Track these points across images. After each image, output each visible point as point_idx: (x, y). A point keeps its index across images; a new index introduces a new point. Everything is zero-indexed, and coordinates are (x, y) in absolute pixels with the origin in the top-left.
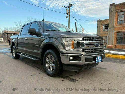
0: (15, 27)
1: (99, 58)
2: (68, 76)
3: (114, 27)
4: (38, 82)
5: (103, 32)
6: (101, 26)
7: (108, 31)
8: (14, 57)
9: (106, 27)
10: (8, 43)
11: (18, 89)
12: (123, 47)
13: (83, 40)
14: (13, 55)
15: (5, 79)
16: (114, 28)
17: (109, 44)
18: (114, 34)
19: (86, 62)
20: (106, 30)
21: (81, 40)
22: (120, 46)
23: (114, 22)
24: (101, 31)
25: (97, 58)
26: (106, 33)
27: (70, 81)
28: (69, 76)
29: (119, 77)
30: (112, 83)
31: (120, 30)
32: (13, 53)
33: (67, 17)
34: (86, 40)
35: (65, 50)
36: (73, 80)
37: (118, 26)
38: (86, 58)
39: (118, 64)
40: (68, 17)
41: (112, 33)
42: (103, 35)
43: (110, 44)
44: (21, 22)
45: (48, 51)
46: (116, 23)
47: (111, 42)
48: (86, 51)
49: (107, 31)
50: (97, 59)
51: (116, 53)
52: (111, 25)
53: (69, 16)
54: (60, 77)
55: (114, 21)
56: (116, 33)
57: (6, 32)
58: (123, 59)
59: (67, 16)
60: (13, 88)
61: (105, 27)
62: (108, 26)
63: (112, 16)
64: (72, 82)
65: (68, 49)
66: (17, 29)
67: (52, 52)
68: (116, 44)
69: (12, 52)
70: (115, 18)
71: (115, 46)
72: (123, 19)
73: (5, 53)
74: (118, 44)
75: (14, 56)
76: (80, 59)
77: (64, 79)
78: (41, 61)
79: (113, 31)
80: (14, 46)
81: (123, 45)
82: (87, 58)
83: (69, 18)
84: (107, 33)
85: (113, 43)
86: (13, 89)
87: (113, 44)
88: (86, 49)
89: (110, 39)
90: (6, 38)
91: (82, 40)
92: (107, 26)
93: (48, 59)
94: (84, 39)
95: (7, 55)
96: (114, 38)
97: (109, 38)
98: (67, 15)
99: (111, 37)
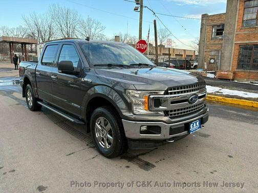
0: (23, 27)
1: (196, 124)
2: (137, 156)
3: (236, 33)
4: (83, 172)
5: (212, 42)
6: (209, 28)
7: (222, 39)
8: (30, 107)
9: (219, 32)
10: (12, 63)
11: (47, 187)
12: (249, 76)
13: (166, 93)
14: (28, 102)
15: (20, 163)
16: (235, 35)
17: (222, 69)
18: (233, 48)
19: (170, 134)
20: (220, 37)
21: (162, 95)
22: (243, 73)
23: (237, 22)
24: (208, 40)
25: (192, 125)
26: (218, 44)
27: (141, 168)
28: (140, 155)
29: (230, 157)
30: (216, 171)
31: (248, 40)
32: (29, 99)
33: (136, 9)
34: (171, 93)
35: (132, 114)
36: (147, 166)
37: (242, 33)
38: (171, 128)
39: (234, 122)
40: (139, 10)
41: (230, 46)
42: (211, 48)
43: (224, 68)
44: (37, 15)
45: (99, 110)
46: (239, 24)
47: (226, 64)
48: (171, 115)
49: (220, 39)
50: (191, 127)
51: (233, 95)
52: (228, 29)
53: (142, 6)
54: (122, 158)
55: (237, 20)
56: (237, 47)
57: (5, 40)
58: (246, 107)
59: (137, 6)
60: (37, 186)
61: (217, 30)
62: (223, 30)
63: (232, 9)
64: (144, 171)
65: (137, 110)
66: (29, 32)
67: (107, 114)
68: (236, 70)
69: (25, 95)
70: (237, 13)
71: (234, 73)
72: (254, 16)
73: (9, 93)
74: (240, 70)
75: (31, 104)
76: (161, 130)
77: (130, 162)
78: (85, 124)
79: (232, 43)
80: (28, 85)
81: (251, 71)
82: (173, 128)
83: (141, 12)
84: (220, 44)
85: (231, 68)
86: (38, 188)
87: (230, 70)
88: (171, 111)
89: (225, 59)
90: (7, 50)
91: (164, 94)
92: (221, 28)
93: (99, 124)
94: (169, 91)
95: (16, 99)
96: (232, 57)
97: (224, 57)
98: (137, 4)
99: (227, 54)
